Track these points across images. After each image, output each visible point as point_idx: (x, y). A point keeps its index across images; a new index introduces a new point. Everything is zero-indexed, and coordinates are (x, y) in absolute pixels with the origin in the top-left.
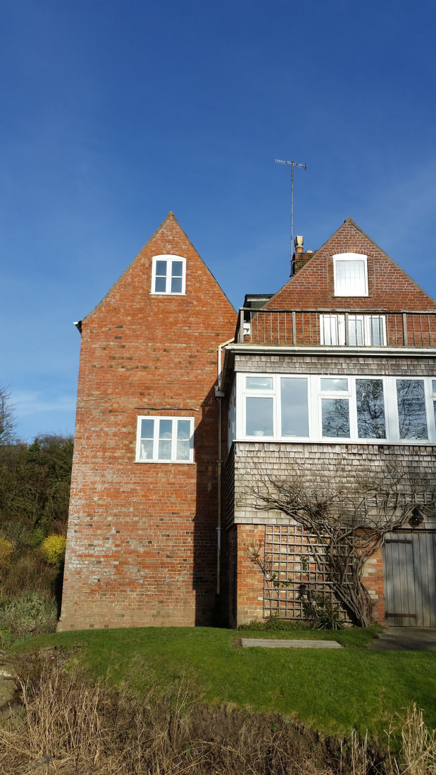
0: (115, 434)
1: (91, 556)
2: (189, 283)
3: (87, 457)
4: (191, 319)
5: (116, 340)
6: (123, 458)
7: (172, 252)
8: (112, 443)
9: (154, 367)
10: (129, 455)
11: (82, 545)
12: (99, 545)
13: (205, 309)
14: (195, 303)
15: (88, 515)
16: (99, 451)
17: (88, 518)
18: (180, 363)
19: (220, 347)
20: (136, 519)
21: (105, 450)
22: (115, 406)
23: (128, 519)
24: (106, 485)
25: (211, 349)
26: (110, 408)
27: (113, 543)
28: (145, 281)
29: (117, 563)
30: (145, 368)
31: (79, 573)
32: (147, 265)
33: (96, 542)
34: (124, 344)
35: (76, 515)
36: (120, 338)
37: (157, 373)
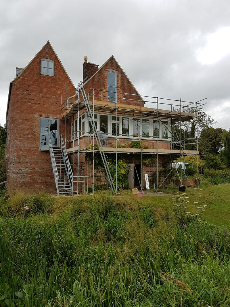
0: (28, 129)
1: (21, 173)
2: (55, 72)
3: (17, 137)
4: (57, 86)
5: (27, 91)
6: (32, 138)
7: (49, 58)
8: (27, 132)
9: (43, 104)
10: (34, 137)
11: (17, 170)
12: (23, 170)
13: (62, 83)
14: (58, 80)
15: (19, 159)
16: (22, 135)
18: (53, 103)
19: (68, 98)
20: (38, 160)
21: (24, 135)
22: (28, 118)
23: (34, 160)
24: (25, 148)
25: (64, 99)
26: (26, 119)
27: (29, 169)
28: (38, 68)
29: (31, 176)
30: (39, 104)
31: (16, 179)
32: (39, 62)
33: (22, 168)
34: (30, 93)
35: (13, 159)
36: (29, 91)
37: (44, 106)
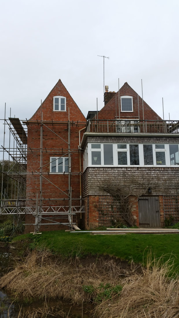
2: (67, 107)
7: (60, 95)
9: (55, 139)
11: (32, 204)
13: (74, 117)
15: (33, 193)
17: (33, 194)
18: (65, 137)
19: (80, 131)
20: (51, 194)
23: (48, 194)
25: (76, 132)
28: (51, 106)
30: (52, 139)
32: (51, 100)
35: (29, 193)
37: (57, 141)
